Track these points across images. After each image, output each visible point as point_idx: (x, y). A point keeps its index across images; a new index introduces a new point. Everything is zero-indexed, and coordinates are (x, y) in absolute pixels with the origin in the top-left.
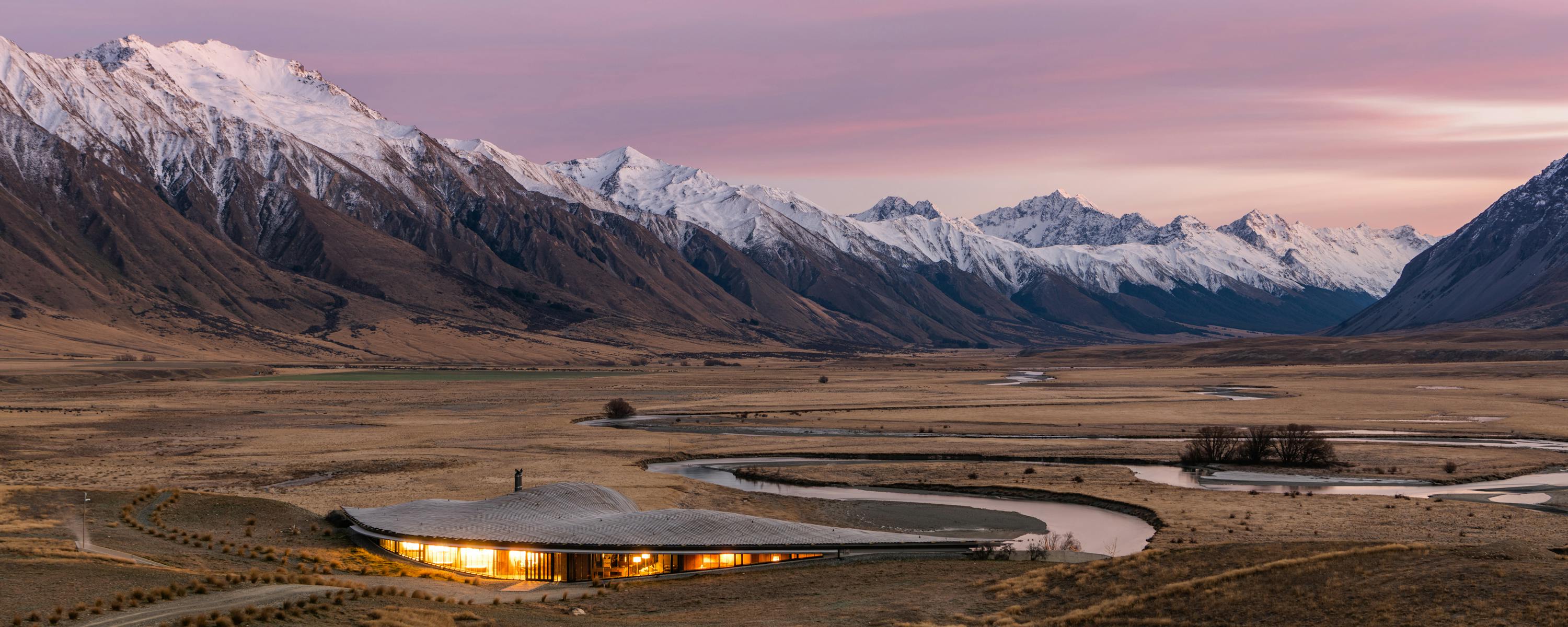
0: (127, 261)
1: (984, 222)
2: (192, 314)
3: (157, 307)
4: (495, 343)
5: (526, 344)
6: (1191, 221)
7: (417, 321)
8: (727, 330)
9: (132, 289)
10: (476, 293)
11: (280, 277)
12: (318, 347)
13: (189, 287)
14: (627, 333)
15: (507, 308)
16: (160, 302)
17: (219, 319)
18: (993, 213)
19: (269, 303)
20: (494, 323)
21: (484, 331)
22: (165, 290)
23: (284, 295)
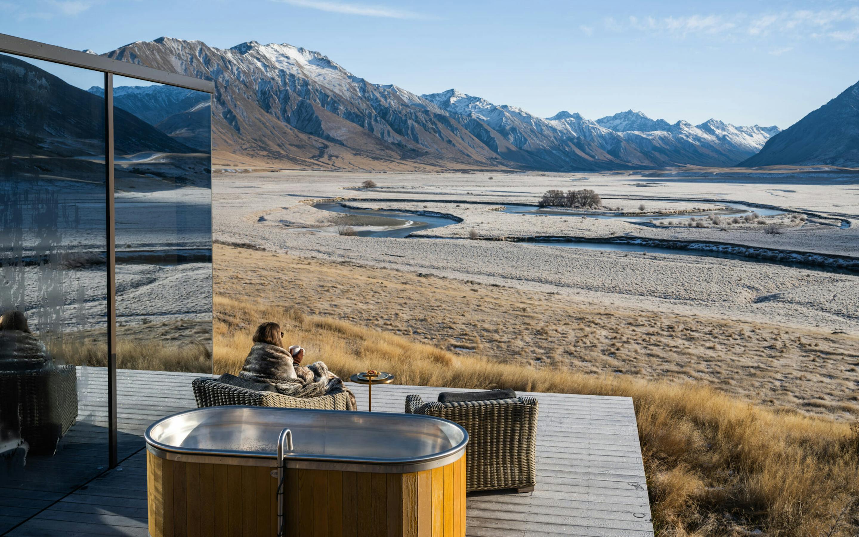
0: (241, 129)
1: (600, 121)
2: (265, 149)
3: (251, 147)
4: (385, 164)
5: (397, 164)
6: (684, 123)
7: (355, 155)
8: (484, 161)
9: (243, 140)
10: (381, 144)
11: (303, 136)
12: (314, 164)
13: (266, 139)
14: (441, 161)
15: (393, 150)
16: (253, 145)
17: (276, 152)
18: (604, 118)
19: (298, 146)
20: (387, 156)
21: (381, 159)
22: (256, 140)
23: (304, 143)
